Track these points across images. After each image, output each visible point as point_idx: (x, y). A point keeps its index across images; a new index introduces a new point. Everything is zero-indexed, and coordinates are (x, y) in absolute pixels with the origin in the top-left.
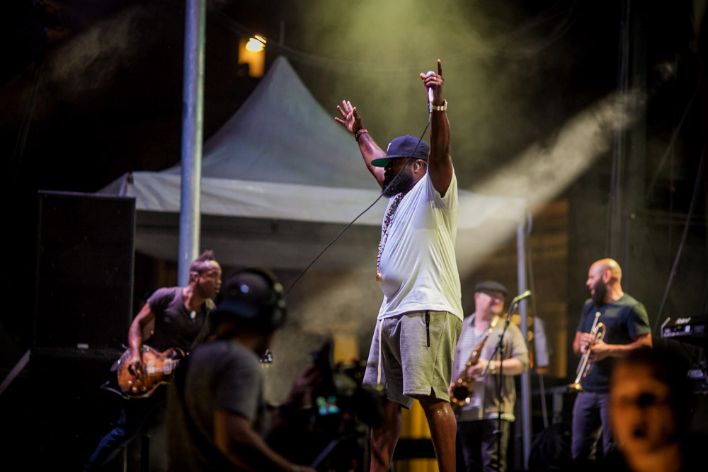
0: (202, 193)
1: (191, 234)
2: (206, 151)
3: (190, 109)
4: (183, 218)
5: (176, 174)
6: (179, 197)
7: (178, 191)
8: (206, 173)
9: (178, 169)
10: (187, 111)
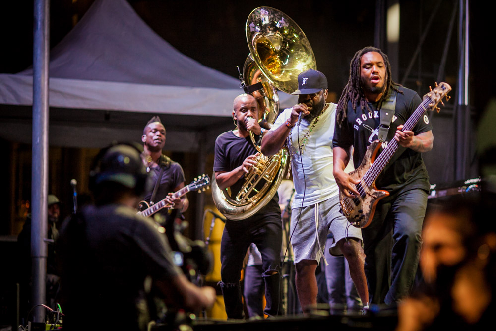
0: (49, 90)
1: (42, 123)
2: (52, 57)
3: (39, 23)
4: (35, 110)
5: (29, 75)
6: (31, 94)
7: (31, 89)
8: (51, 74)
9: (30, 72)
10: (37, 25)
